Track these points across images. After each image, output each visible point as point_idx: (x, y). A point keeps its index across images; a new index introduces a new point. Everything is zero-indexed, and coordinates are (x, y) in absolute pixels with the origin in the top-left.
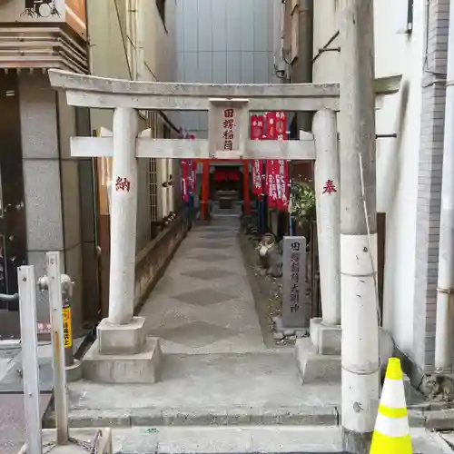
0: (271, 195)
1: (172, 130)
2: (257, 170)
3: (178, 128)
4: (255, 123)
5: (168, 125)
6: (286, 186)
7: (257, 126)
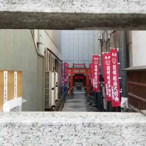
0: (107, 95)
1: (59, 61)
2: (96, 80)
3: (61, 60)
4: (95, 59)
5: (57, 59)
6: (119, 93)
7: (96, 60)
